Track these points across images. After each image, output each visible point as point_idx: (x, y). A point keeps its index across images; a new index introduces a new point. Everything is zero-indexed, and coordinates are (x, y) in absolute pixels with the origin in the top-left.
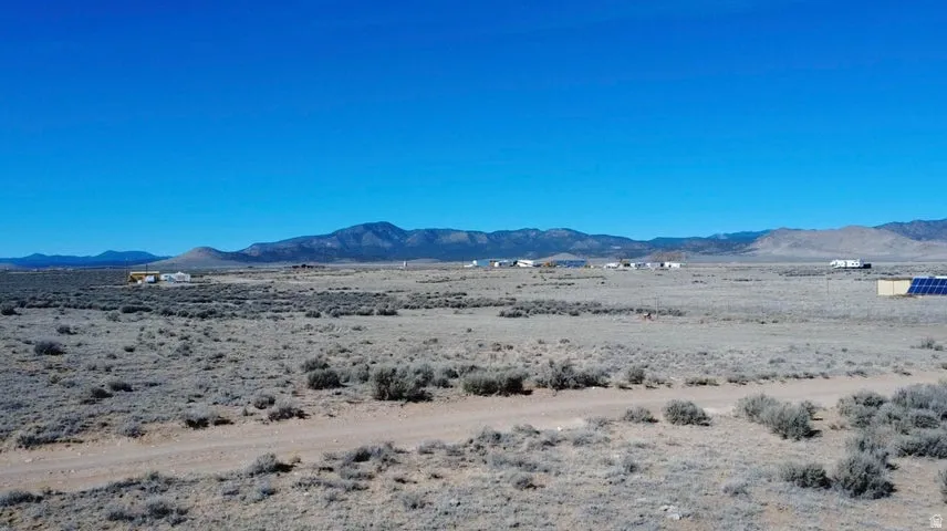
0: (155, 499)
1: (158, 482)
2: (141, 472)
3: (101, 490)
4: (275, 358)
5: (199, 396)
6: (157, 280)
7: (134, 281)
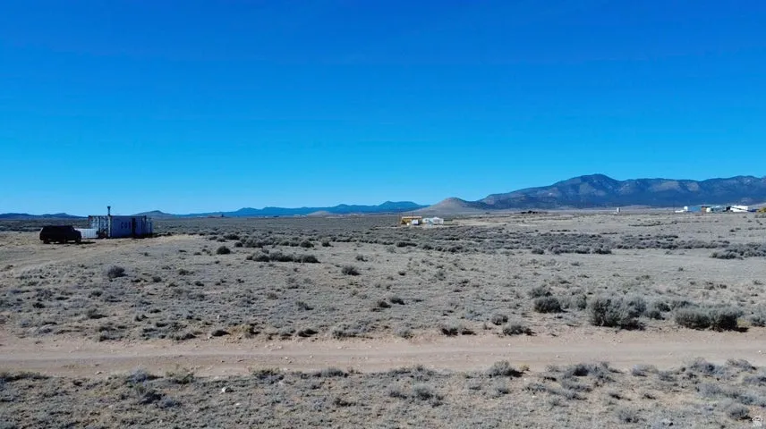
0: (421, 385)
1: (422, 373)
2: (410, 364)
3: (385, 374)
4: (508, 286)
5: (451, 312)
6: (420, 223)
7: (404, 223)
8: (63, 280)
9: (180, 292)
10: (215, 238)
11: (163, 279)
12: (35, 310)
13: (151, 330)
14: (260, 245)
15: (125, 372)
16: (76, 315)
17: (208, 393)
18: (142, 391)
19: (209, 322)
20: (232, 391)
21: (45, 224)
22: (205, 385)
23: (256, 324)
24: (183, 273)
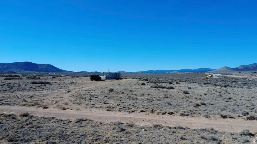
0: (213, 135)
1: (213, 131)
2: (208, 127)
3: (199, 130)
5: (225, 109)
6: (212, 76)
7: (206, 76)
8: (97, 92)
9: (130, 97)
10: (140, 80)
11: (125, 93)
12: (90, 100)
13: (121, 109)
14: (155, 83)
15: (114, 121)
16: (100, 102)
17: (139, 130)
18: (119, 127)
19: (139, 107)
20: (146, 130)
21: (92, 75)
22: (138, 128)
23: (154, 109)
24: (131, 91)
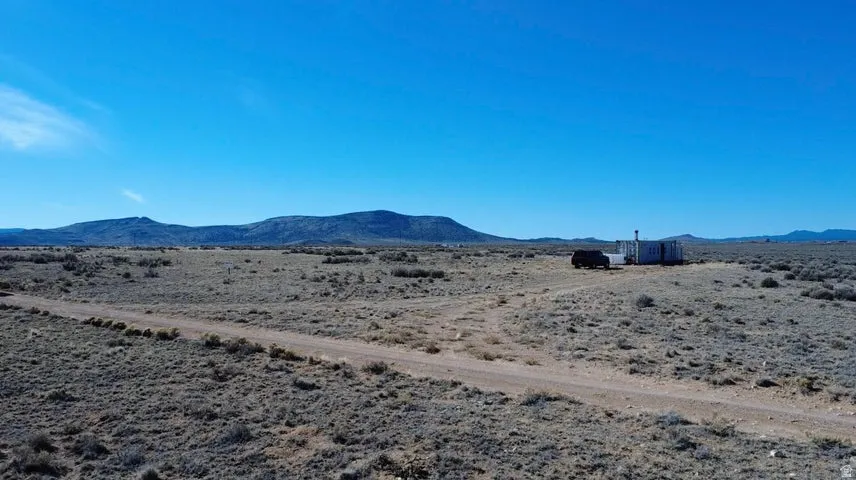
8: (594, 306)
9: (716, 329)
10: (758, 268)
11: (697, 313)
12: (569, 335)
13: (684, 369)
14: (820, 278)
15: (657, 411)
16: (606, 343)
17: (752, 452)
18: (675, 435)
19: (752, 368)
20: (783, 457)
21: (577, 249)
22: (748, 442)
23: (816, 378)
24: (719, 307)
